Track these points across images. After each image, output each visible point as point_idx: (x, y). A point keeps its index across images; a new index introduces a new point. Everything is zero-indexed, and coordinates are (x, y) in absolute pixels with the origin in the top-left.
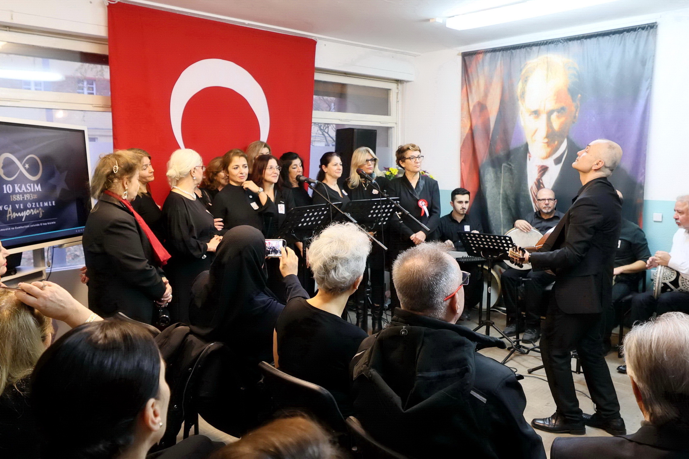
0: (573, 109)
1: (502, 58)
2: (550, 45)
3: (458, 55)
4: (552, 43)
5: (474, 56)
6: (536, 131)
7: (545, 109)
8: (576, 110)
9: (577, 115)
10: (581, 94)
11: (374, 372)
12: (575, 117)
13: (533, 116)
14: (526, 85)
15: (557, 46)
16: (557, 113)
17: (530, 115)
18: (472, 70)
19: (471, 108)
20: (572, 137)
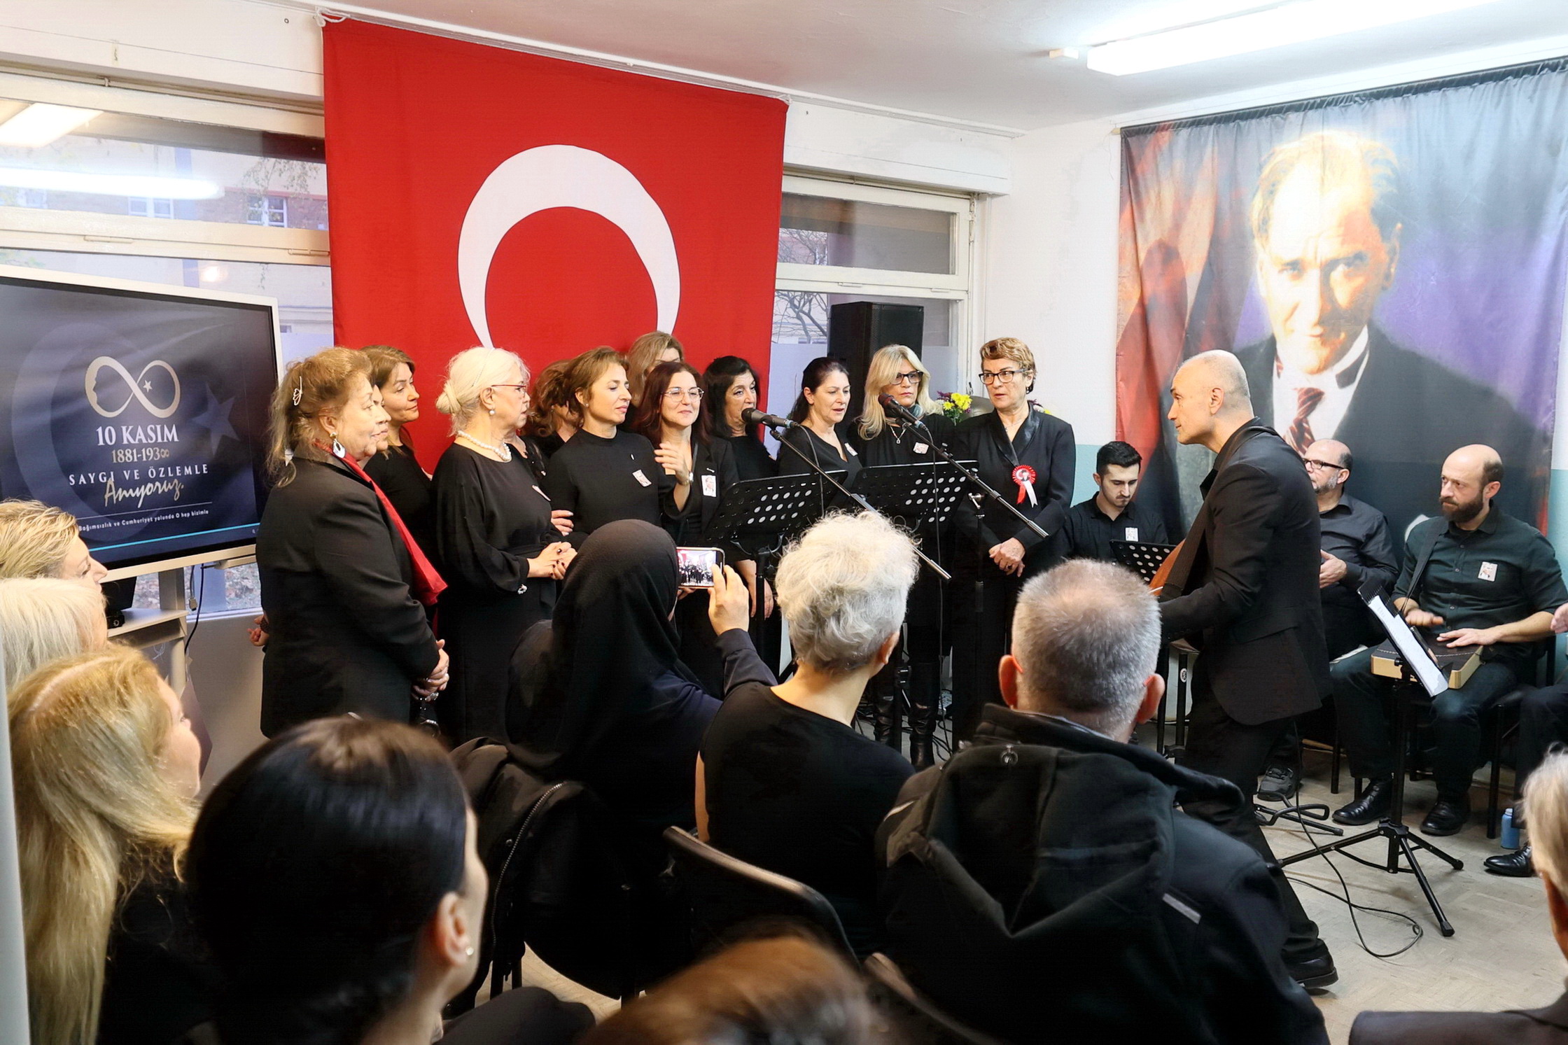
0: (1384, 257)
1: (1216, 138)
2: (1329, 108)
3: (1113, 133)
4: (1335, 105)
5: (1150, 137)
6: (1295, 308)
7: (1316, 258)
8: (1392, 260)
9: (1393, 270)
10: (1403, 223)
11: (938, 846)
12: (1387, 276)
13: (1287, 275)
14: (1272, 201)
15: (1346, 110)
16: (1346, 268)
17: (1281, 271)
18: (1145, 167)
19: (1142, 256)
20: (1381, 321)
